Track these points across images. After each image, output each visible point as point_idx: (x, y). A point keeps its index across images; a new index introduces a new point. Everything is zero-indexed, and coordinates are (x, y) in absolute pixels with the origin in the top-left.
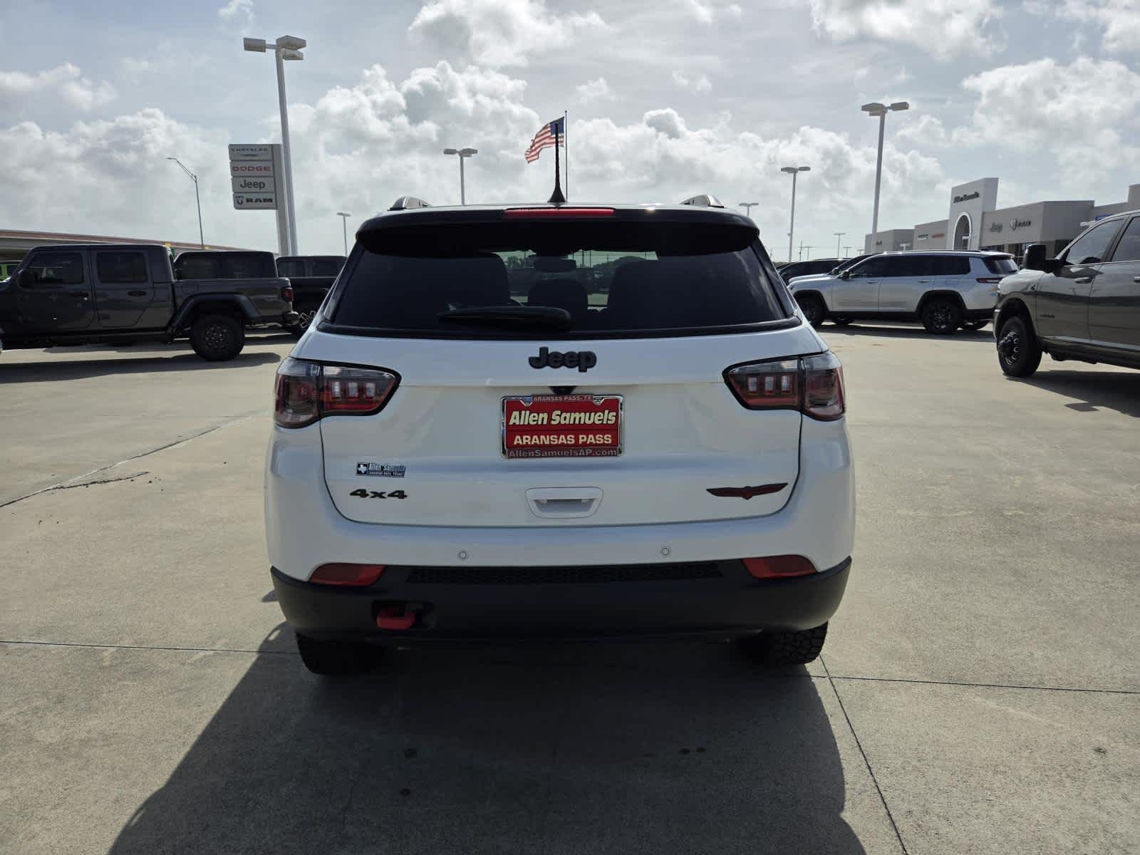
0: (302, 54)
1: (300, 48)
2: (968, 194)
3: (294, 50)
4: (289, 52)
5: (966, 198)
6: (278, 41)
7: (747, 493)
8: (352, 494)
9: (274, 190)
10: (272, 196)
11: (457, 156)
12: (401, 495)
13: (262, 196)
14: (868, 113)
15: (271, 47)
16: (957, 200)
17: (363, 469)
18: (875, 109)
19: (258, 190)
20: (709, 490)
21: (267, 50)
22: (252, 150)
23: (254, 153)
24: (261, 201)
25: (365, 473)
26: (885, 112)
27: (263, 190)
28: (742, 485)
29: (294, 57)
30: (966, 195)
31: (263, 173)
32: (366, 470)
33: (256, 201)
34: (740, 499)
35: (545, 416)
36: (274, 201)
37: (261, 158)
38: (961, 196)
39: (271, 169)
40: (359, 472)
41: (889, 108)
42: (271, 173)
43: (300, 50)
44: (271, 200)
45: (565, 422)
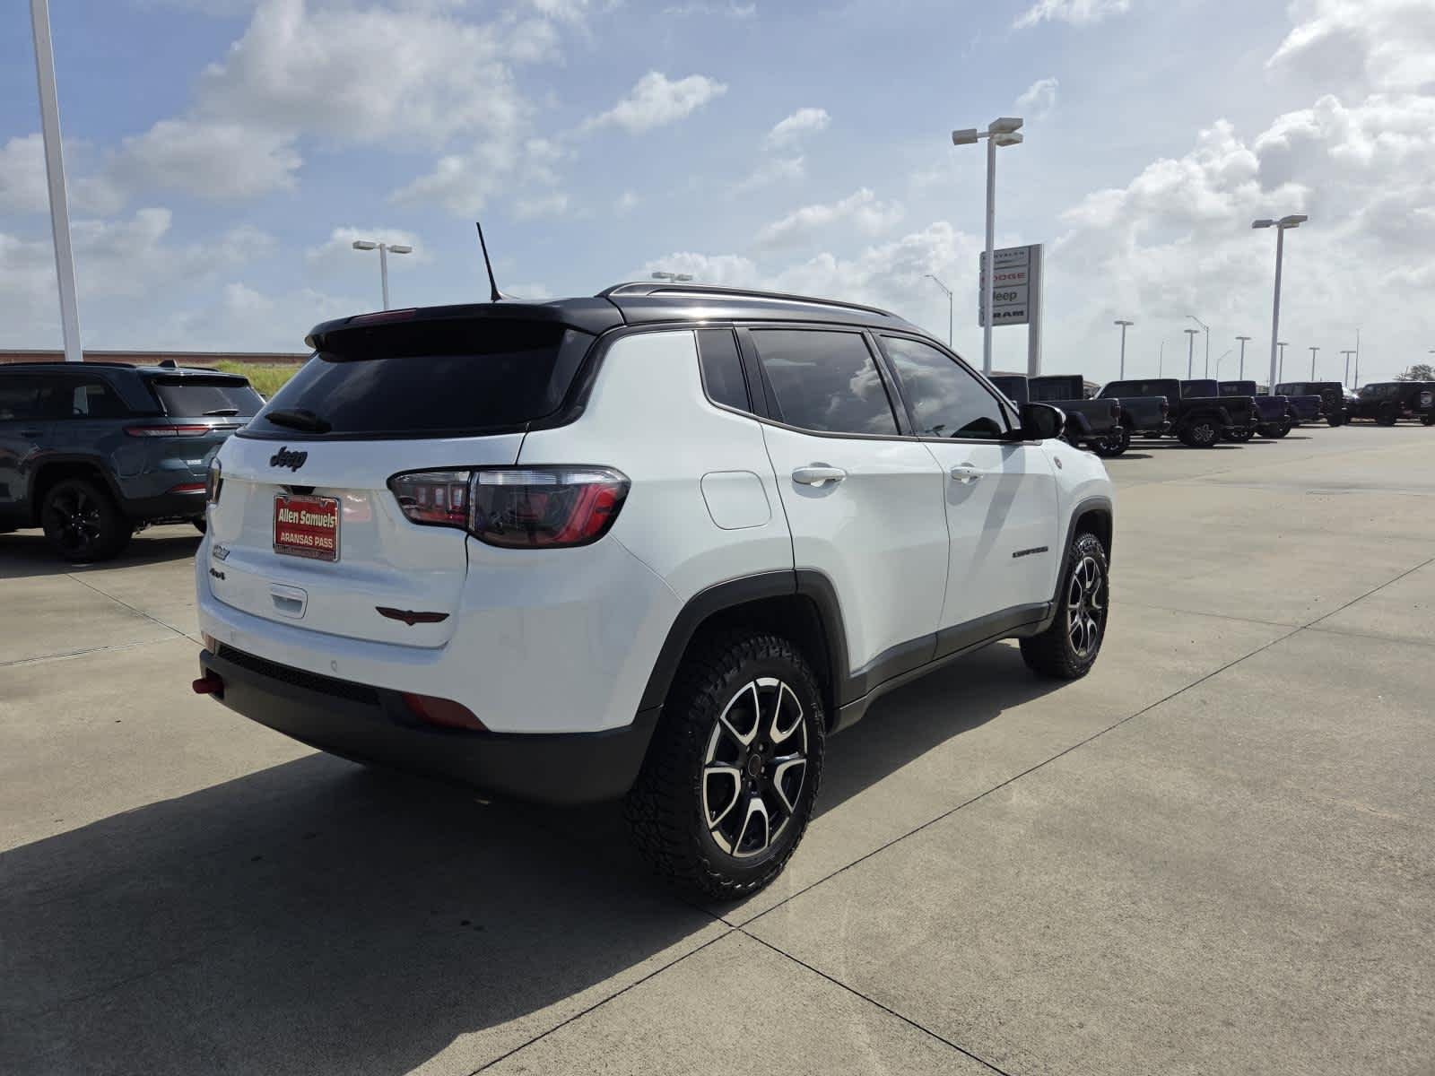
0: (1021, 136)
1: (1016, 128)
3: (1011, 132)
4: (1005, 136)
6: (990, 126)
7: (411, 618)
8: (210, 571)
9: (1026, 301)
10: (1024, 308)
11: (1274, 230)
12: (222, 576)
13: (1011, 309)
15: (983, 135)
17: (216, 551)
19: (1008, 302)
20: (378, 609)
21: (979, 139)
22: (1006, 255)
23: (1006, 258)
24: (1009, 314)
27: (1014, 301)
28: (405, 608)
29: (1010, 142)
31: (1017, 281)
33: (1004, 315)
34: (402, 624)
35: (296, 514)
36: (1025, 313)
37: (1017, 263)
39: (1026, 275)
40: (214, 553)
42: (1025, 280)
43: (1017, 131)
44: (1022, 313)
45: (308, 523)
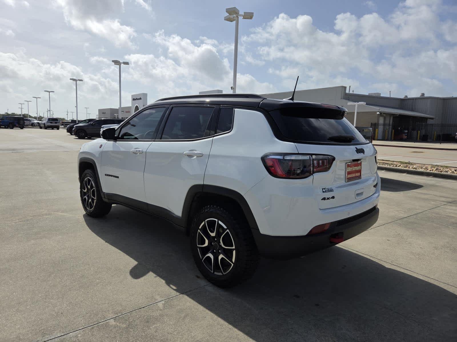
2: (138, 98)
5: (137, 99)
8: (322, 199)
12: (333, 197)
14: (114, 63)
16: (134, 99)
17: (324, 190)
18: (116, 62)
25: (325, 191)
26: (121, 64)
30: (137, 98)
32: (325, 190)
35: (351, 168)
38: (135, 98)
40: (323, 192)
41: (122, 63)
45: (354, 170)
